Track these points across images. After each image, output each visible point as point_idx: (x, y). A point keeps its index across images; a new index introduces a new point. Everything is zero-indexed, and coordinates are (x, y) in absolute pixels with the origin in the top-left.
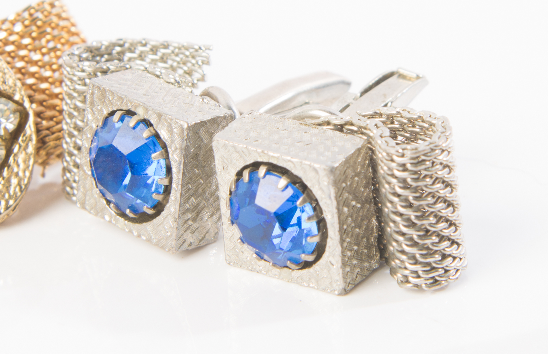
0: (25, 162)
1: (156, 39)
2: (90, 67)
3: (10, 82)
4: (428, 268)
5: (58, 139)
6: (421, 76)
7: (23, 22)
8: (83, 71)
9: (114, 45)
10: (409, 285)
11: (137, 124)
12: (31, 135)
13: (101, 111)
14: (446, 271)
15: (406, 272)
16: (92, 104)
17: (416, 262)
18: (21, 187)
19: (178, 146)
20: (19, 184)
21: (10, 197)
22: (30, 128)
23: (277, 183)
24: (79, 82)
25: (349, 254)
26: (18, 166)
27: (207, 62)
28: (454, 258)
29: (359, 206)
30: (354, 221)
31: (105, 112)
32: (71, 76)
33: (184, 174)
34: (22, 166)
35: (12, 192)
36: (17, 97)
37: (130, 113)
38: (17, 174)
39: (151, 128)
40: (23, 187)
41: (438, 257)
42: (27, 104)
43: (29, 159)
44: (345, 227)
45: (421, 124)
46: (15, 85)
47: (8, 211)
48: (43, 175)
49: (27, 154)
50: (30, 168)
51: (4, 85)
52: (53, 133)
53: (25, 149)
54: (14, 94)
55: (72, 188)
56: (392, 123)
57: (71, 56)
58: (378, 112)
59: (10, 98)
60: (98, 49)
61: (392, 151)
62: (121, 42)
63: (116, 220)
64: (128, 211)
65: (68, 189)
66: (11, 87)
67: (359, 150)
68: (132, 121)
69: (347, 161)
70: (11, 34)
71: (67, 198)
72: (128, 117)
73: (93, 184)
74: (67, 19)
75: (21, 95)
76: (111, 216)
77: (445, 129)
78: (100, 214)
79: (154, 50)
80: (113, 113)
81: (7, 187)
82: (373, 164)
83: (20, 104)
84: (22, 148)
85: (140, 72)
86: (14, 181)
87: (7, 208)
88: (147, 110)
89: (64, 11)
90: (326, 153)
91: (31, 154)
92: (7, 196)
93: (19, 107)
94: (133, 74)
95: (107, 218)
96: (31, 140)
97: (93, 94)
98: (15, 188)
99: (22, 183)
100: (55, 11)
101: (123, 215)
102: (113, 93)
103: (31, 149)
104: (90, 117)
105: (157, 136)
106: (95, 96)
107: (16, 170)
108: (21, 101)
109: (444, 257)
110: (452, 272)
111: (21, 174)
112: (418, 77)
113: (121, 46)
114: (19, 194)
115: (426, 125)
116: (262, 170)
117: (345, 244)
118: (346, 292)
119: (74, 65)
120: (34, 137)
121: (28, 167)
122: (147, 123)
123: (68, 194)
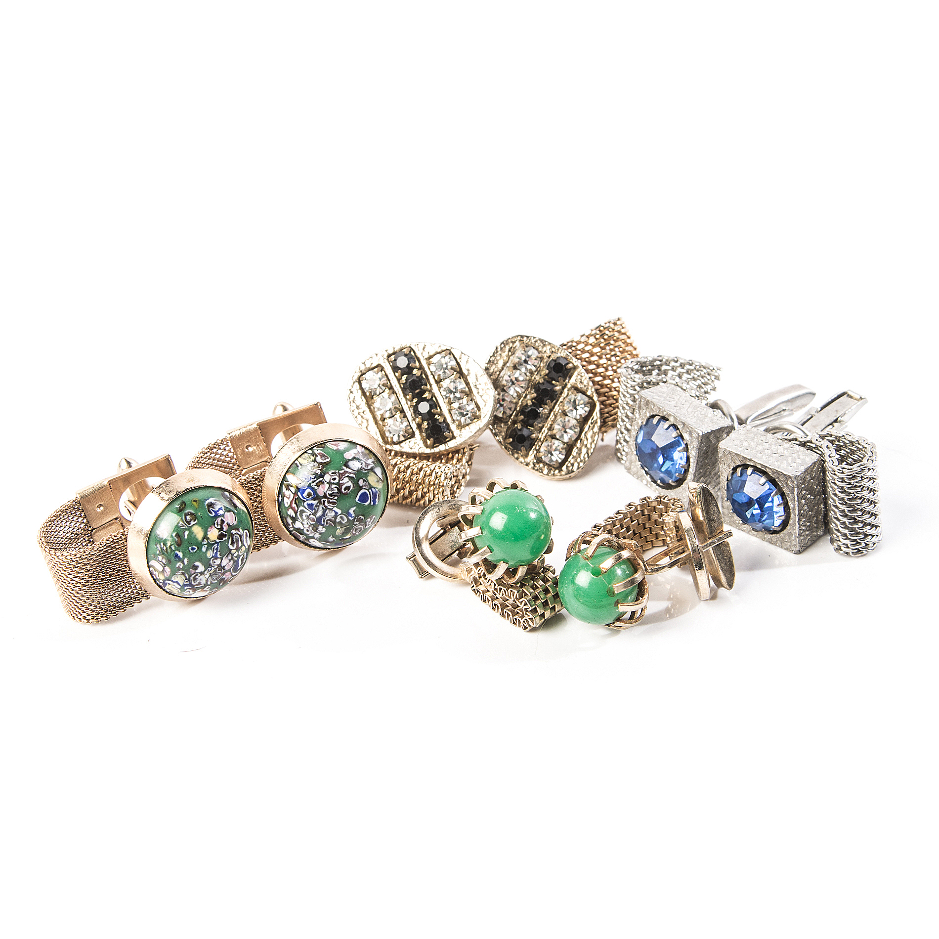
0: (592, 437)
1: (684, 357)
2: (639, 379)
3: (585, 383)
4: (854, 543)
5: (614, 420)
6: (863, 397)
7: (595, 336)
8: (634, 381)
9: (655, 360)
10: (841, 552)
11: (669, 427)
12: (597, 419)
13: (645, 413)
14: (867, 545)
15: (840, 544)
16: (640, 408)
17: (847, 538)
18: (588, 455)
19: (695, 446)
20: (587, 453)
21: (581, 461)
22: (596, 414)
23: (759, 480)
24: (631, 388)
25: (804, 528)
26: (587, 440)
27: (717, 378)
28: (873, 536)
29: (812, 497)
30: (808, 508)
31: (648, 415)
32: (626, 384)
33: (697, 464)
34: (590, 440)
35: (582, 458)
36: (589, 393)
37: (664, 419)
38: (586, 446)
39: (678, 431)
40: (590, 454)
41: (862, 536)
42: (595, 398)
43: (595, 435)
44: (802, 512)
45: (858, 445)
46: (588, 384)
47: (579, 470)
48: (602, 440)
49: (593, 432)
50: (595, 442)
51: (581, 384)
52: (611, 416)
53: (592, 429)
54: (587, 391)
55: (621, 454)
56: (839, 441)
57: (627, 369)
58: (830, 433)
59: (584, 393)
60: (645, 362)
61: (836, 469)
62: (660, 358)
63: (651, 485)
64: (659, 482)
65: (619, 455)
66: (585, 386)
67: (815, 463)
68: (666, 425)
69: (806, 470)
70: (586, 345)
71: (618, 460)
72: (663, 421)
73: (636, 459)
74: (625, 334)
75: (592, 392)
76: (647, 481)
77: (873, 454)
78: (640, 478)
79: (682, 366)
80: (653, 416)
81: (579, 454)
82: (824, 471)
83: (590, 397)
84: (591, 428)
85: (673, 386)
86: (584, 450)
87: (578, 468)
88: (676, 419)
89: (623, 328)
90: (793, 464)
91: (596, 432)
92: (579, 460)
93: (590, 400)
94: (668, 387)
95: (644, 482)
96: (596, 423)
97: (640, 401)
98: (584, 455)
99: (589, 452)
100: (617, 328)
101: (655, 482)
102: (654, 404)
103: (596, 429)
104: (637, 415)
105: (681, 436)
106: (642, 403)
107: (585, 443)
108: (591, 396)
109: (866, 536)
110: (871, 545)
111: (589, 446)
112: (861, 398)
113: (661, 361)
114: (587, 459)
115: (861, 447)
116: (750, 470)
117: (801, 523)
118: (799, 552)
119: (629, 377)
120: (599, 421)
121: (594, 441)
122: (676, 427)
123: (619, 458)
